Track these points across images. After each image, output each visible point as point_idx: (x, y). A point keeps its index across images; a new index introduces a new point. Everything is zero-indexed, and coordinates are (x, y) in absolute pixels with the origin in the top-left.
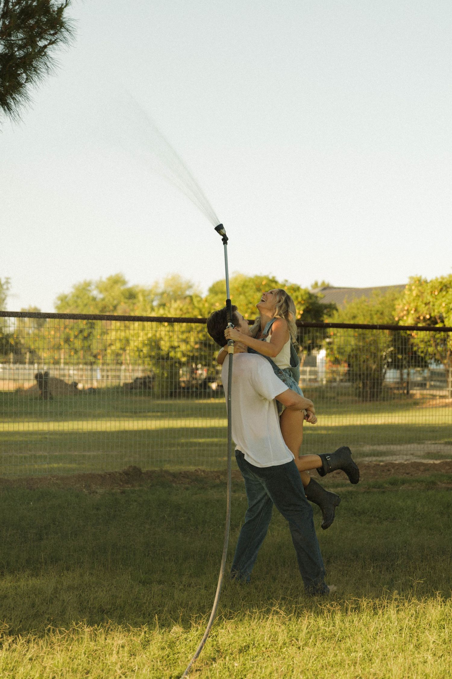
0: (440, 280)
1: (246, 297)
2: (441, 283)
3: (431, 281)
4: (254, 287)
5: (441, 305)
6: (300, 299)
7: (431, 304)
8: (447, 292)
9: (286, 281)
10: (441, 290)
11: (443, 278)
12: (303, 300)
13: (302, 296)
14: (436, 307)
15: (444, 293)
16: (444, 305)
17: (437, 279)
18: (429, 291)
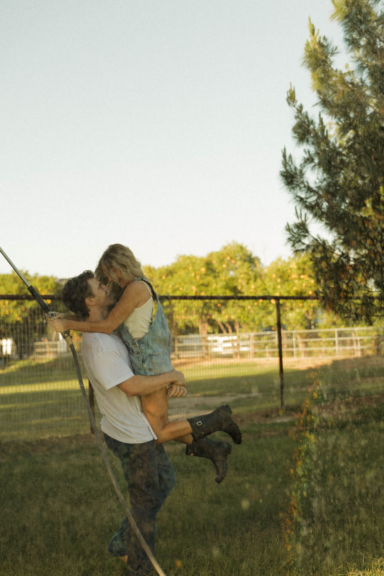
0: (166, 268)
1: (6, 288)
2: (167, 270)
3: (159, 269)
4: (12, 280)
5: (168, 287)
6: (49, 287)
7: (160, 286)
8: (172, 276)
9: (37, 274)
10: (167, 276)
11: (168, 266)
12: (52, 288)
13: (51, 286)
14: (164, 289)
15: (170, 277)
16: (170, 286)
17: (163, 267)
18: (158, 276)
